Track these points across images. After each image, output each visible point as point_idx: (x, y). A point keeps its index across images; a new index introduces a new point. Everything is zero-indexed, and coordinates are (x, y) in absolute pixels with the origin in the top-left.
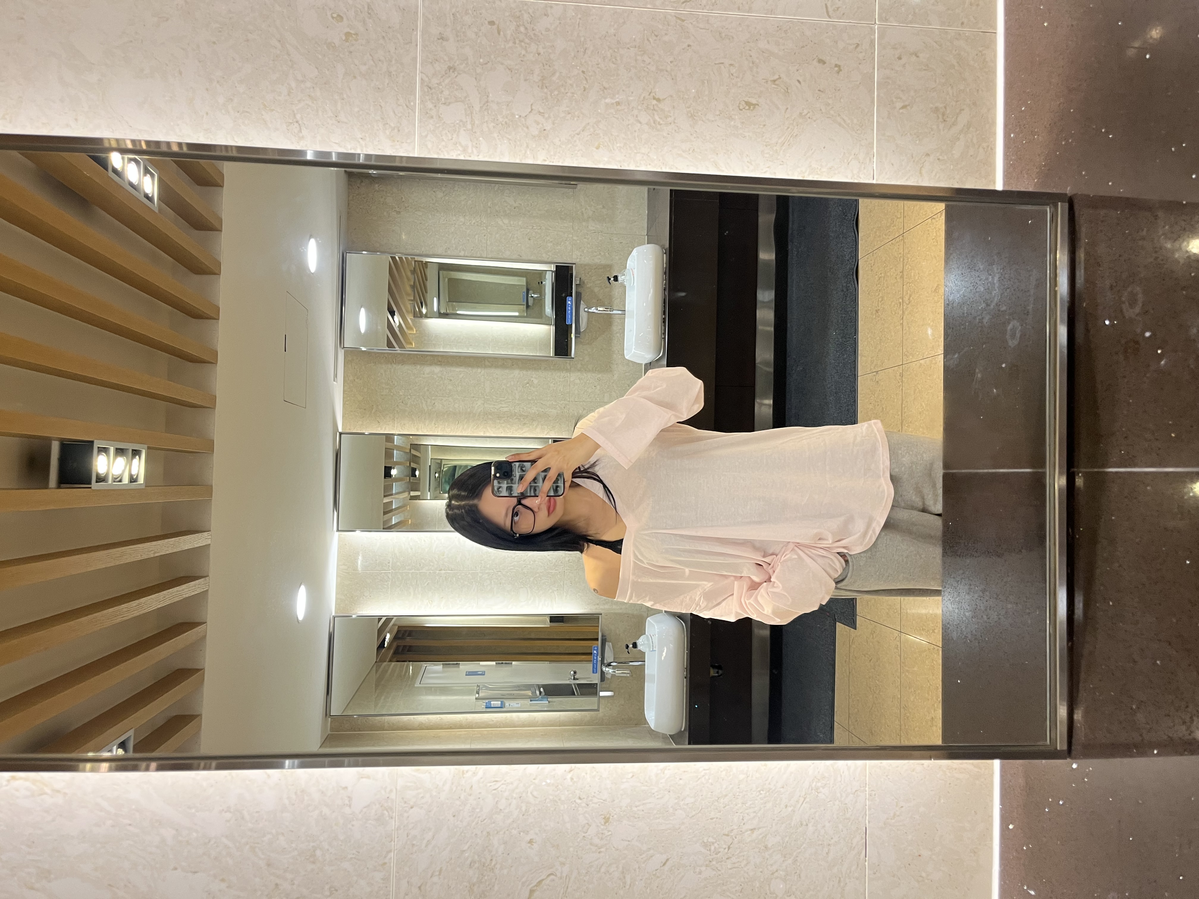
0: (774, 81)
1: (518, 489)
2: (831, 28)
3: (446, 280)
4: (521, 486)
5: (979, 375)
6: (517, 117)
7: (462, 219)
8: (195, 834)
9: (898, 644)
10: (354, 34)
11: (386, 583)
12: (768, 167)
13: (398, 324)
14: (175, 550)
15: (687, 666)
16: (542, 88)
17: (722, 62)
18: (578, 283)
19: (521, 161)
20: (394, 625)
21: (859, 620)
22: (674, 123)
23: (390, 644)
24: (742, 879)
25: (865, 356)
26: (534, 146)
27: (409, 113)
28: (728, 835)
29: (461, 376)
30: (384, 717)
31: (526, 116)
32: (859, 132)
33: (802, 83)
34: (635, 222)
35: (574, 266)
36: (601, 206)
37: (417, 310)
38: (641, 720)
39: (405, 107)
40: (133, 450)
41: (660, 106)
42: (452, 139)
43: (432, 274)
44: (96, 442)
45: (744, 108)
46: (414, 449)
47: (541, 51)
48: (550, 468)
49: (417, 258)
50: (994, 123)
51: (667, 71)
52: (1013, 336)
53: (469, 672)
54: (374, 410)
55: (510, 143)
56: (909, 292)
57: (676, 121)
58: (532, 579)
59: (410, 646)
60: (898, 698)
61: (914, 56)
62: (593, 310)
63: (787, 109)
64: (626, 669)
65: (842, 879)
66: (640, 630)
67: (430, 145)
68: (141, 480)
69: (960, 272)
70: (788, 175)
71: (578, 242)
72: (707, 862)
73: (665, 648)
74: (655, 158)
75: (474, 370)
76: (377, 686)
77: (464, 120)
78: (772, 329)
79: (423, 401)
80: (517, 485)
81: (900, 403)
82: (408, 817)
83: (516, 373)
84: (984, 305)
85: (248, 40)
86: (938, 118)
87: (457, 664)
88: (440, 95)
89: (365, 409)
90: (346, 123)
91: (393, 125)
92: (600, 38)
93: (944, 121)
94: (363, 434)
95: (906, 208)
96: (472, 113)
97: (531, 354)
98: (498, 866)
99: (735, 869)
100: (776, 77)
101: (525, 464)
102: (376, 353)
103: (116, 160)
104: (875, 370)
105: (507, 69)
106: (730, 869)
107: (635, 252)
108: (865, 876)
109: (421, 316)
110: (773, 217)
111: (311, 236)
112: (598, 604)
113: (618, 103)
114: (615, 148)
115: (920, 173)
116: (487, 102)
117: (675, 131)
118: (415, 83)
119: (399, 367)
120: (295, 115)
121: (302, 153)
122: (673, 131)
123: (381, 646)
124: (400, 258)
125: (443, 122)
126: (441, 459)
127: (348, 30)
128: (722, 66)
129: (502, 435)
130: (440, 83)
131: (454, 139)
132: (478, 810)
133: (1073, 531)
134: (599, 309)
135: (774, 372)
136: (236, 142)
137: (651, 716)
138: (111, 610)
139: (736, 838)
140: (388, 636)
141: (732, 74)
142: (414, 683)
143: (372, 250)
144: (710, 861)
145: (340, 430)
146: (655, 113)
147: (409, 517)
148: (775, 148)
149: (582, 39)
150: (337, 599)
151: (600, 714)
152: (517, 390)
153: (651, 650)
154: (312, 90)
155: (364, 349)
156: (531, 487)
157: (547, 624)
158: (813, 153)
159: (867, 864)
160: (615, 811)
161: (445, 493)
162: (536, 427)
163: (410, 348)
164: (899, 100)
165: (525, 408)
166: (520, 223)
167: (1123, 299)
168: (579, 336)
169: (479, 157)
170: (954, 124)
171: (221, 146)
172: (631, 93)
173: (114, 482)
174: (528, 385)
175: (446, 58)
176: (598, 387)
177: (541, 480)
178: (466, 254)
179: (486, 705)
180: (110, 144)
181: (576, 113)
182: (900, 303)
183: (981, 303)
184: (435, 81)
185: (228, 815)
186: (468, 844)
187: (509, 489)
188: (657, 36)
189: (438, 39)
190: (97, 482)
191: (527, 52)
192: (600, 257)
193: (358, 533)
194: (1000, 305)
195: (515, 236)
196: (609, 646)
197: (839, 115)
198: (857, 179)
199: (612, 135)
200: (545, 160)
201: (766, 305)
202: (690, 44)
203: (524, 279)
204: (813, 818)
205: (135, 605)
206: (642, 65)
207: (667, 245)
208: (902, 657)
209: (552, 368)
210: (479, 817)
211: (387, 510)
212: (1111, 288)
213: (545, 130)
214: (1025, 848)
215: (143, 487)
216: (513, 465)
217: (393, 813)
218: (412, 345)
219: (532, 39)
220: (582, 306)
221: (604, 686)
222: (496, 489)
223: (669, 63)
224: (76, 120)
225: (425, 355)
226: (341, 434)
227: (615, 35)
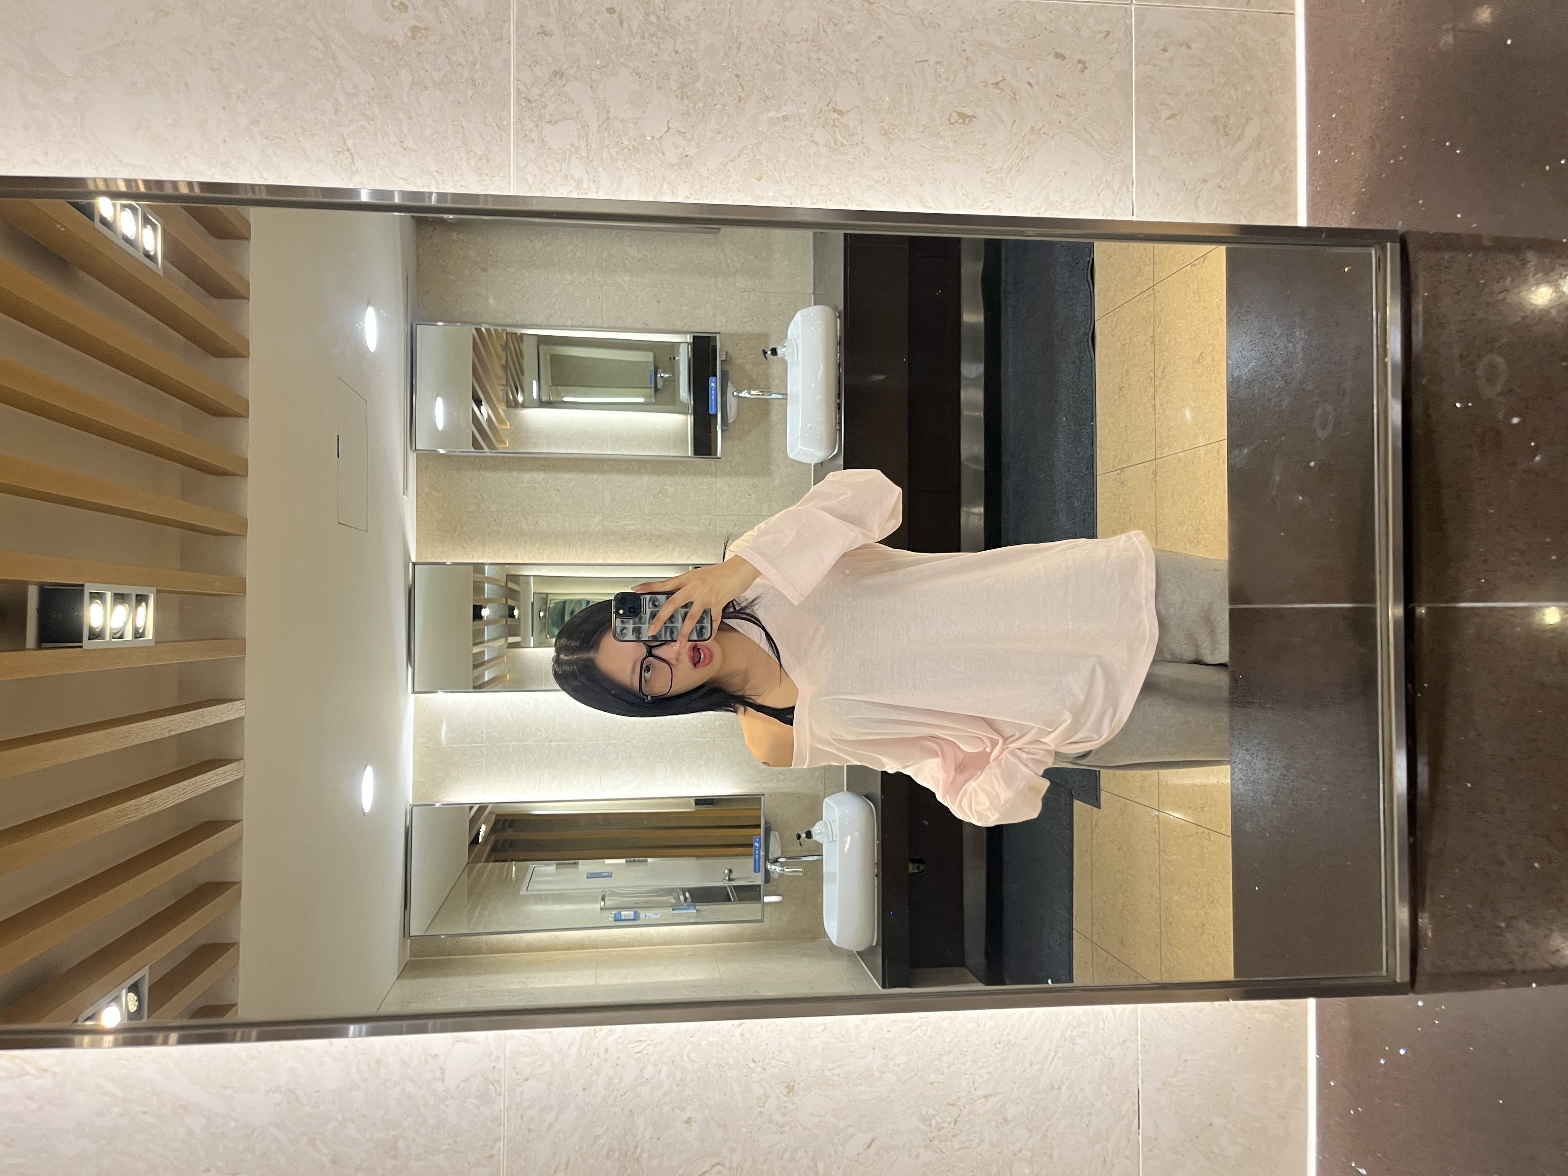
0: (997, 84)
1: (649, 631)
2: (1072, 11)
3: (548, 357)
4: (653, 627)
5: (1277, 478)
6: (649, 138)
7: (569, 277)
8: (232, 1123)
9: (1156, 826)
10: (424, 29)
11: (479, 760)
12: (991, 201)
13: (486, 417)
14: (197, 727)
15: (878, 860)
16: (682, 98)
17: (926, 59)
18: (724, 358)
19: (655, 198)
20: (491, 813)
21: (1104, 797)
22: (863, 143)
23: (486, 838)
24: (975, 1164)
25: (1105, 449)
26: (673, 178)
27: (501, 136)
28: (953, 1105)
29: (572, 485)
30: (480, 937)
31: (661, 137)
32: (1112, 151)
33: (1035, 86)
34: (798, 276)
35: (718, 336)
36: (753, 257)
37: (511, 397)
38: (819, 932)
39: (496, 127)
40: (137, 596)
41: (842, 120)
42: (561, 171)
43: (529, 351)
44: (86, 585)
45: (956, 122)
46: (511, 581)
47: (680, 48)
48: (692, 603)
49: (509, 330)
50: (1294, 136)
51: (851, 73)
52: (1324, 425)
53: (591, 874)
54: (457, 533)
55: (640, 175)
56: (1162, 362)
57: (864, 141)
58: (671, 751)
59: (512, 841)
60: (1157, 898)
61: (1184, 46)
62: (744, 394)
63: (1015, 121)
64: (797, 866)
65: (1107, 1159)
66: (815, 814)
67: (531, 180)
68: (150, 635)
69: (1248, 339)
70: (1018, 211)
71: (723, 304)
72: (928, 1142)
73: (849, 838)
74: (837, 191)
75: (589, 477)
76: (470, 895)
77: (577, 144)
78: (982, 414)
79: (522, 519)
80: (647, 625)
81: (1154, 509)
82: (522, 1093)
83: (645, 479)
84: (1282, 383)
85: (277, 40)
86: (1218, 130)
87: (575, 863)
88: (542, 110)
89: (446, 531)
90: (416, 151)
91: (479, 153)
92: (759, 29)
93: (1227, 134)
94: (444, 564)
95: (1156, 252)
96: (587, 134)
97: (663, 454)
98: (645, 1155)
99: (963, 1151)
100: (999, 78)
101: (659, 596)
102: (458, 457)
103: (104, 206)
104: (1118, 467)
105: (634, 74)
106: (958, 1150)
107: (798, 316)
108: (1139, 1154)
109: (516, 405)
110: (980, 266)
111: (369, 304)
112: (759, 782)
113: (786, 118)
114: (783, 179)
115: (1196, 205)
116: (608, 118)
117: (864, 154)
118: (509, 95)
119: (490, 474)
120: (345, 141)
121: (354, 192)
122: (862, 155)
123: (474, 841)
124: (487, 330)
125: (548, 147)
126: (547, 594)
127: (414, 23)
128: (925, 64)
129: (628, 562)
130: (543, 93)
131: (563, 170)
132: (616, 1081)
133: (1413, 688)
134: (753, 392)
135: (986, 471)
136: (266, 179)
137: (832, 927)
138: (114, 809)
139: (964, 1107)
140: (483, 828)
141: (940, 76)
142: (519, 889)
143: (449, 321)
144: (931, 1141)
145: (414, 560)
146: (837, 130)
147: (507, 671)
148: (999, 175)
149: (735, 31)
150: (415, 783)
151: (765, 926)
152: (646, 502)
153: (831, 840)
154: (367, 106)
155: (442, 451)
156: (666, 628)
157: (692, 808)
158: (1050, 182)
159: (1140, 1138)
160: (801, 1076)
161: (552, 637)
162: (673, 550)
163: (503, 448)
164: (1165, 107)
165: (658, 526)
166: (646, 280)
167: (1478, 373)
168: (726, 428)
169: (598, 194)
170: (1239, 139)
171: (245, 185)
172: (803, 104)
173: (113, 638)
174: (660, 495)
175: (550, 60)
176: (754, 496)
177: (680, 619)
178: (575, 323)
179: (615, 917)
180: (96, 185)
181: (729, 133)
182: (1151, 378)
183: (1277, 379)
184: (535, 92)
185: (278, 1097)
186: (605, 1127)
187: (637, 631)
188: (836, 25)
189: (539, 33)
190: (89, 639)
191: (660, 49)
192: (751, 323)
193: (440, 695)
194: (1304, 382)
195: (640, 298)
196: (775, 837)
197: (1085, 129)
198: (1110, 215)
199: (778, 161)
200: (688, 197)
201: (973, 382)
202: (883, 35)
203: (651, 354)
204: (1067, 1079)
205: (144, 801)
206: (817, 64)
207: (841, 307)
208: (1162, 844)
209: (691, 472)
210: (618, 1090)
211: (478, 663)
212: (1461, 357)
213: (687, 156)
214: (1352, 1112)
215: (153, 644)
216: (642, 598)
217: (501, 1087)
218: (505, 444)
219: (666, 31)
220: (730, 388)
221: (770, 889)
222: (618, 630)
223: (854, 61)
224: (46, 153)
225: (522, 457)
226: (414, 564)
227: (779, 25)
